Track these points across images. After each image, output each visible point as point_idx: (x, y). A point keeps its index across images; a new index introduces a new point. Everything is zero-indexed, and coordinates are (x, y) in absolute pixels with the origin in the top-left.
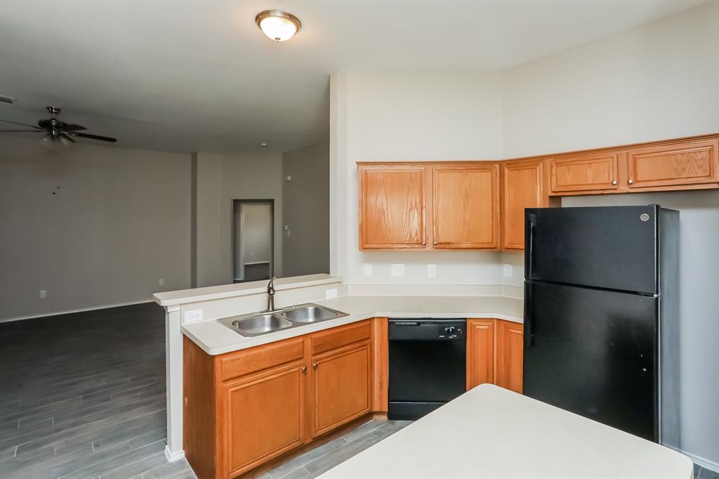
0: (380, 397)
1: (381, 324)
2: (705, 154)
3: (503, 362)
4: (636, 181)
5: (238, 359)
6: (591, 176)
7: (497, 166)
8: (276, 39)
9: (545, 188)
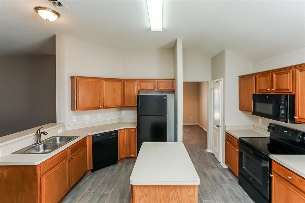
0: (90, 165)
1: (89, 138)
2: (171, 83)
3: (128, 141)
4: (159, 88)
5: (47, 164)
6: (150, 86)
7: (123, 80)
8: (47, 20)
9: (137, 89)
